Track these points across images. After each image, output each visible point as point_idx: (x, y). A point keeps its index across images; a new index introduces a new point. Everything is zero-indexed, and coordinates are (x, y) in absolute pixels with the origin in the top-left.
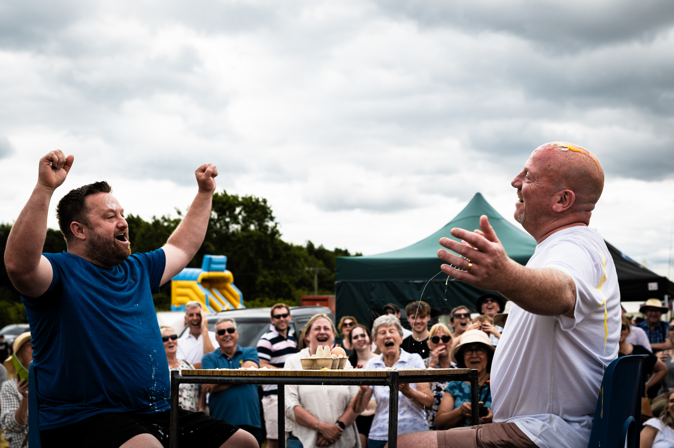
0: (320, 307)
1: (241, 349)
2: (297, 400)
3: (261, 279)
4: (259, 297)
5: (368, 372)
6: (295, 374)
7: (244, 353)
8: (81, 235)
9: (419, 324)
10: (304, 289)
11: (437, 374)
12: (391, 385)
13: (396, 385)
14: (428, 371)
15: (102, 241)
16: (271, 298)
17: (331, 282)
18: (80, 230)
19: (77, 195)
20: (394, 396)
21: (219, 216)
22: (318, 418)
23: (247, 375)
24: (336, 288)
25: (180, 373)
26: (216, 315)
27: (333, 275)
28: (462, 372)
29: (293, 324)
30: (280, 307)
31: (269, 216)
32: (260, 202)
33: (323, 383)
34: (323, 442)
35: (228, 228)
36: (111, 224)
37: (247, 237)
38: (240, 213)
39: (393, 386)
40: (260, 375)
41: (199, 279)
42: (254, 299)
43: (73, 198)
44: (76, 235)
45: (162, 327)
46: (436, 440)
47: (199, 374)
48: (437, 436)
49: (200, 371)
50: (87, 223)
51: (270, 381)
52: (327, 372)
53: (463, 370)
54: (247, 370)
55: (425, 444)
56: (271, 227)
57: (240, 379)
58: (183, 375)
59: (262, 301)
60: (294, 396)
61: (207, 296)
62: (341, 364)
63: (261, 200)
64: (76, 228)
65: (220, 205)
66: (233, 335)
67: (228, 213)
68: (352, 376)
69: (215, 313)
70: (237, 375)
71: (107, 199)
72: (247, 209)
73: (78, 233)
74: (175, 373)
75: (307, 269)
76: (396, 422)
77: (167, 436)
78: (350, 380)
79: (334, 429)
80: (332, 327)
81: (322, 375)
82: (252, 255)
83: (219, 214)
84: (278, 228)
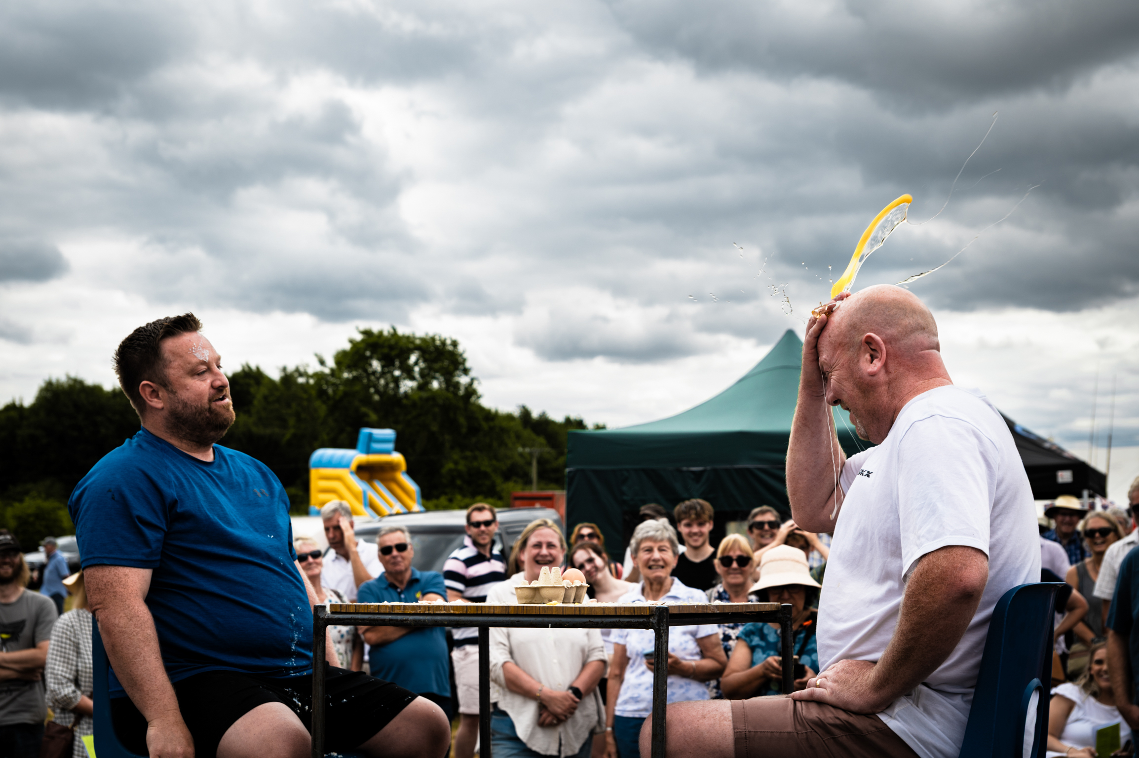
0: (541, 508)
1: (418, 574)
2: (507, 652)
3: (450, 465)
4: (446, 494)
5: (620, 608)
6: (506, 611)
7: (423, 581)
8: (156, 402)
9: (695, 534)
10: (516, 482)
11: (729, 612)
12: (657, 627)
13: (665, 628)
14: (715, 606)
15: (190, 410)
16: (464, 496)
17: (559, 470)
18: (155, 393)
19: (148, 338)
20: (662, 646)
21: (383, 367)
22: (540, 682)
23: (432, 613)
24: (566, 480)
25: (328, 609)
26: (380, 521)
27: (561, 460)
28: (767, 609)
29: (500, 535)
30: (480, 509)
31: (461, 367)
32: (447, 346)
33: (550, 625)
34: (549, 720)
35: (397, 386)
36: (203, 383)
37: (427, 400)
38: (416, 363)
39: (661, 630)
40: (452, 612)
41: (353, 466)
42: (437, 497)
43: (141, 342)
44: (148, 402)
45: (297, 539)
46: (730, 714)
47: (357, 611)
48: (731, 708)
49: (359, 605)
50: (165, 384)
51: (467, 621)
52: (556, 607)
53: (769, 604)
54: (432, 605)
55: (712, 719)
56: (465, 385)
57: (422, 618)
58: (332, 613)
59: (451, 500)
60: (502, 646)
61: (364, 493)
62: (578, 595)
63: (448, 342)
64: (148, 390)
65: (386, 350)
66: (405, 554)
67: (397, 363)
68: (595, 614)
69: (378, 518)
70: (416, 612)
71: (195, 344)
72: (427, 356)
73: (151, 398)
74: (320, 609)
75: (520, 449)
76: (665, 686)
77: (307, 708)
78: (592, 620)
79: (565, 698)
80: (561, 541)
81: (549, 613)
82: (435, 428)
83: (383, 364)
84: (476, 385)
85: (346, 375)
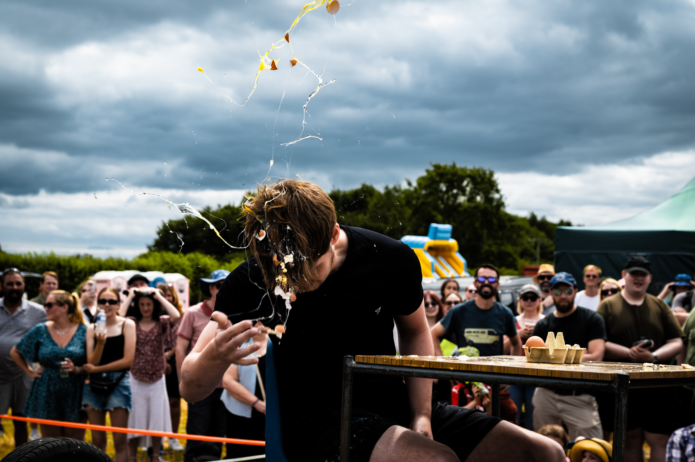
3: (486, 247)
5: (586, 373)
10: (526, 259)
12: (618, 392)
13: (624, 393)
17: (551, 253)
20: (621, 408)
21: (447, 188)
24: (554, 258)
27: (553, 247)
31: (495, 188)
32: (486, 175)
35: (455, 200)
37: (474, 208)
38: (467, 185)
39: (621, 394)
41: (426, 247)
56: (497, 199)
61: (433, 264)
63: (488, 172)
65: (449, 177)
67: (456, 185)
68: (564, 377)
72: (474, 181)
75: (529, 240)
81: (526, 373)
82: (477, 225)
83: (447, 185)
84: (503, 200)
85: (424, 192)
